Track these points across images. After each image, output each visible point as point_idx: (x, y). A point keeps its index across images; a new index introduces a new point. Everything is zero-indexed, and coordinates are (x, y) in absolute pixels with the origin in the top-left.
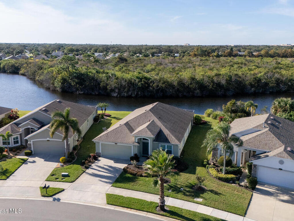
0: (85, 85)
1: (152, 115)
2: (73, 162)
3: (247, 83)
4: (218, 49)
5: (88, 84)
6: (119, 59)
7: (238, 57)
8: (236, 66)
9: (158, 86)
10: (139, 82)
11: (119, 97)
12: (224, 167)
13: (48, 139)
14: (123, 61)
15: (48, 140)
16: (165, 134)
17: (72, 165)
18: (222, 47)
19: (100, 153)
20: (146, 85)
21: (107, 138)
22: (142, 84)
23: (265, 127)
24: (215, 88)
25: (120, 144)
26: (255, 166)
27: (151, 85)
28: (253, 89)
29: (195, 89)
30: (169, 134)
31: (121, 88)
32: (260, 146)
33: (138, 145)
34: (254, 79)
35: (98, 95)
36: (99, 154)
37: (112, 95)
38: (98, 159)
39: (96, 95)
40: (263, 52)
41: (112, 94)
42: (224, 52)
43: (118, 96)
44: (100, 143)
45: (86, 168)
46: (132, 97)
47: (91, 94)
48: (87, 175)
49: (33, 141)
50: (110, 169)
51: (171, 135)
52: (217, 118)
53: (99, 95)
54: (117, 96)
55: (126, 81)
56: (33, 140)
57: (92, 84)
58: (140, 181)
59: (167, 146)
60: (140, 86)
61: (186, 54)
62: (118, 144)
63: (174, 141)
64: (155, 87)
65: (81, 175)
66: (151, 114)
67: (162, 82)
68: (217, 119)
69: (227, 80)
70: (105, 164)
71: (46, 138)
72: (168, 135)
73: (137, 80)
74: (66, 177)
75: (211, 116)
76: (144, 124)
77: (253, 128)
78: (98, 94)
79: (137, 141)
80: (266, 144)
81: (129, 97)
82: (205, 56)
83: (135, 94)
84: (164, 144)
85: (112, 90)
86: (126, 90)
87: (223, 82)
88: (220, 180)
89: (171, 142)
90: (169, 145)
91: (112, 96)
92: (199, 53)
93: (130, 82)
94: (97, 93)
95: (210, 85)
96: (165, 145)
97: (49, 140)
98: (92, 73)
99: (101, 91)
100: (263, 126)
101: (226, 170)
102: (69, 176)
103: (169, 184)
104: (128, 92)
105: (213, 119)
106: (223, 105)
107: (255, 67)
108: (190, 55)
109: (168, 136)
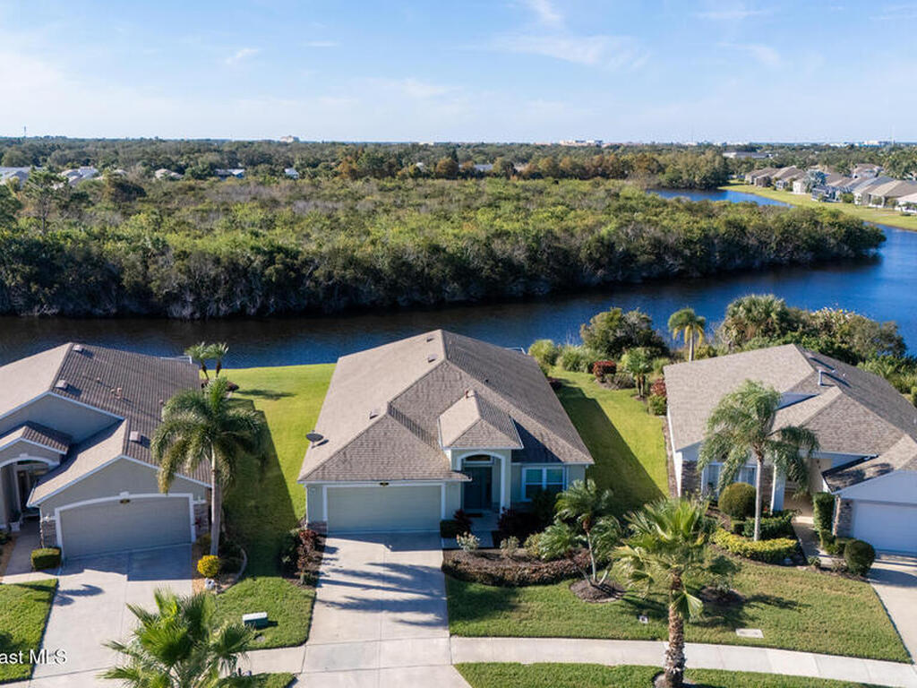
0: (61, 284)
1: (464, 373)
2: (243, 569)
3: (583, 254)
4: (407, 154)
5: (73, 279)
6: (113, 187)
7: (488, 178)
8: (507, 207)
9: (330, 276)
10: (266, 265)
11: (198, 319)
12: (757, 518)
13: (124, 495)
14: (131, 193)
15: (122, 502)
16: (532, 433)
17: (249, 581)
18: (417, 149)
19: (324, 524)
20: (292, 273)
21: (348, 468)
22: (277, 271)
23: (822, 385)
24: (501, 274)
25: (402, 485)
26: (848, 504)
27: (306, 271)
28: (600, 272)
29: (443, 281)
30: (544, 433)
31: (199, 287)
32: (841, 443)
33: (466, 479)
34: (599, 244)
35: (117, 316)
36: (322, 527)
37: (172, 314)
38: (325, 546)
39: (107, 317)
40: (542, 165)
41: (172, 308)
42: (436, 165)
43: (197, 315)
44: (325, 487)
45: (308, 584)
46: (249, 317)
47: (89, 316)
48: (331, 609)
49: (61, 512)
50: (394, 574)
51: (553, 436)
52: (581, 367)
53: (122, 315)
54: (192, 314)
55: (217, 261)
56: (62, 508)
57: (92, 278)
58: (531, 600)
59: (548, 470)
60: (273, 279)
61: (319, 168)
62: (390, 485)
63: (571, 455)
64: (322, 279)
65: (311, 612)
66: (460, 373)
67: (340, 261)
68: (579, 370)
69: (529, 249)
70: (373, 562)
71: (118, 495)
72: (541, 435)
73: (258, 260)
74: (265, 627)
75: (559, 361)
76: (449, 407)
77: (792, 390)
78: (116, 314)
79: (459, 468)
80: (857, 436)
81: (238, 316)
82: (390, 177)
83: (258, 305)
84: (539, 468)
85: (173, 298)
86: (221, 293)
87: (520, 256)
88: (755, 560)
89: (561, 459)
90: (554, 467)
91: (175, 319)
92: (364, 166)
93: (232, 266)
94: (114, 311)
95: (486, 267)
96: (541, 471)
97: (128, 501)
98: (75, 241)
99: (126, 302)
100: (819, 383)
101: (761, 526)
102: (274, 624)
103: (625, 597)
104: (228, 299)
105: (570, 370)
106: (583, 326)
107: (564, 207)
108: (336, 172)
109: (546, 440)
